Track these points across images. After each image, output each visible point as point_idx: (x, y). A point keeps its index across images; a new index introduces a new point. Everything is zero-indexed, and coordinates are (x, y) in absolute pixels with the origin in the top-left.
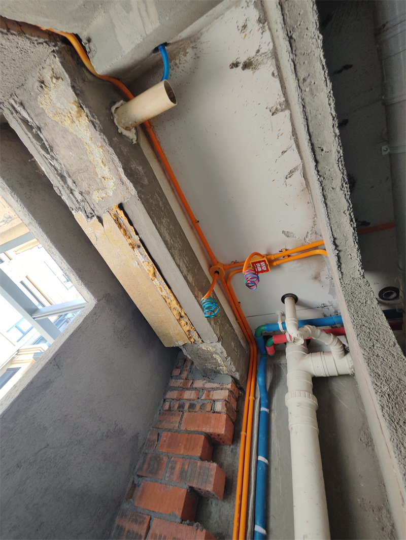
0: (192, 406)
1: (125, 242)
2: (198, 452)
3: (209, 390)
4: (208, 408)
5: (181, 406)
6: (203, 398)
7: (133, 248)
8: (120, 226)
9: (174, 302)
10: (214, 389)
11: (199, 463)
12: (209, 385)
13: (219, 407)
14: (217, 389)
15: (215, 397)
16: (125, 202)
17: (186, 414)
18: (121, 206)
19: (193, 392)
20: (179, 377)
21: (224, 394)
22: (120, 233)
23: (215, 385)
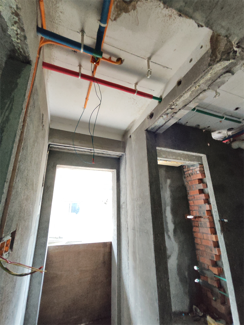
0: (192, 174)
2: (198, 183)
3: (194, 169)
4: (196, 173)
5: (190, 175)
6: (194, 171)
10: (195, 168)
11: (199, 185)
12: (194, 168)
13: (198, 172)
14: (196, 168)
15: (197, 170)
17: (191, 176)
19: (191, 171)
20: (185, 168)
21: (198, 169)
23: (195, 167)
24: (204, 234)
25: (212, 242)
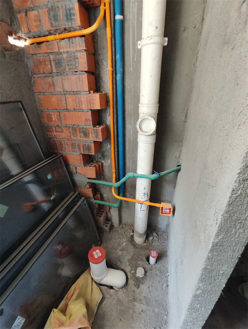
24: (67, 96)
25: (90, 113)
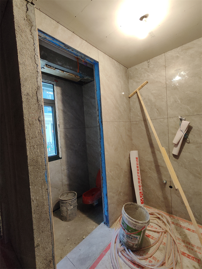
1: (53, 70)
7: (55, 70)
8: (49, 68)
9: (72, 74)
16: (47, 63)
18: (46, 65)
22: (50, 68)
